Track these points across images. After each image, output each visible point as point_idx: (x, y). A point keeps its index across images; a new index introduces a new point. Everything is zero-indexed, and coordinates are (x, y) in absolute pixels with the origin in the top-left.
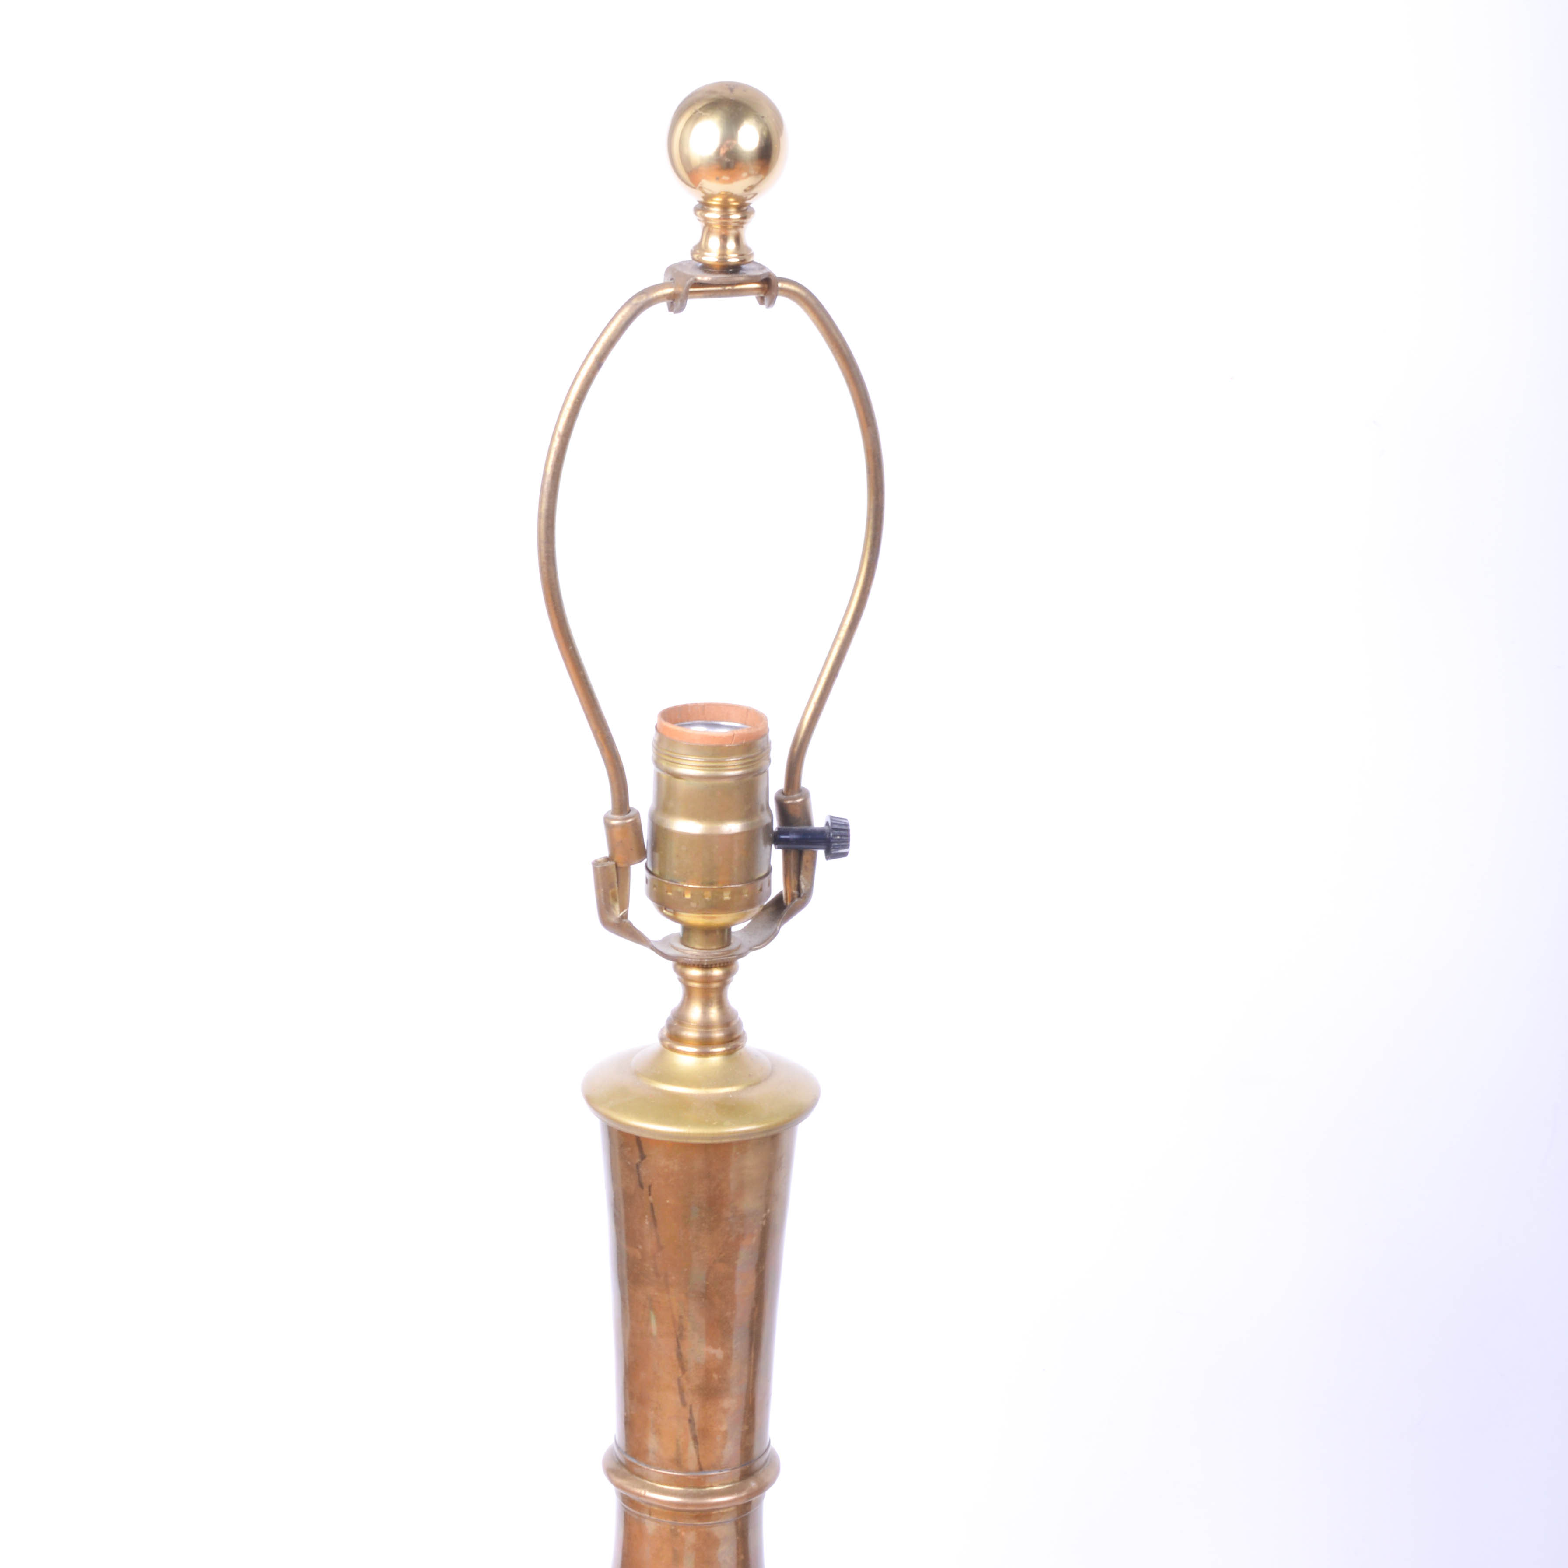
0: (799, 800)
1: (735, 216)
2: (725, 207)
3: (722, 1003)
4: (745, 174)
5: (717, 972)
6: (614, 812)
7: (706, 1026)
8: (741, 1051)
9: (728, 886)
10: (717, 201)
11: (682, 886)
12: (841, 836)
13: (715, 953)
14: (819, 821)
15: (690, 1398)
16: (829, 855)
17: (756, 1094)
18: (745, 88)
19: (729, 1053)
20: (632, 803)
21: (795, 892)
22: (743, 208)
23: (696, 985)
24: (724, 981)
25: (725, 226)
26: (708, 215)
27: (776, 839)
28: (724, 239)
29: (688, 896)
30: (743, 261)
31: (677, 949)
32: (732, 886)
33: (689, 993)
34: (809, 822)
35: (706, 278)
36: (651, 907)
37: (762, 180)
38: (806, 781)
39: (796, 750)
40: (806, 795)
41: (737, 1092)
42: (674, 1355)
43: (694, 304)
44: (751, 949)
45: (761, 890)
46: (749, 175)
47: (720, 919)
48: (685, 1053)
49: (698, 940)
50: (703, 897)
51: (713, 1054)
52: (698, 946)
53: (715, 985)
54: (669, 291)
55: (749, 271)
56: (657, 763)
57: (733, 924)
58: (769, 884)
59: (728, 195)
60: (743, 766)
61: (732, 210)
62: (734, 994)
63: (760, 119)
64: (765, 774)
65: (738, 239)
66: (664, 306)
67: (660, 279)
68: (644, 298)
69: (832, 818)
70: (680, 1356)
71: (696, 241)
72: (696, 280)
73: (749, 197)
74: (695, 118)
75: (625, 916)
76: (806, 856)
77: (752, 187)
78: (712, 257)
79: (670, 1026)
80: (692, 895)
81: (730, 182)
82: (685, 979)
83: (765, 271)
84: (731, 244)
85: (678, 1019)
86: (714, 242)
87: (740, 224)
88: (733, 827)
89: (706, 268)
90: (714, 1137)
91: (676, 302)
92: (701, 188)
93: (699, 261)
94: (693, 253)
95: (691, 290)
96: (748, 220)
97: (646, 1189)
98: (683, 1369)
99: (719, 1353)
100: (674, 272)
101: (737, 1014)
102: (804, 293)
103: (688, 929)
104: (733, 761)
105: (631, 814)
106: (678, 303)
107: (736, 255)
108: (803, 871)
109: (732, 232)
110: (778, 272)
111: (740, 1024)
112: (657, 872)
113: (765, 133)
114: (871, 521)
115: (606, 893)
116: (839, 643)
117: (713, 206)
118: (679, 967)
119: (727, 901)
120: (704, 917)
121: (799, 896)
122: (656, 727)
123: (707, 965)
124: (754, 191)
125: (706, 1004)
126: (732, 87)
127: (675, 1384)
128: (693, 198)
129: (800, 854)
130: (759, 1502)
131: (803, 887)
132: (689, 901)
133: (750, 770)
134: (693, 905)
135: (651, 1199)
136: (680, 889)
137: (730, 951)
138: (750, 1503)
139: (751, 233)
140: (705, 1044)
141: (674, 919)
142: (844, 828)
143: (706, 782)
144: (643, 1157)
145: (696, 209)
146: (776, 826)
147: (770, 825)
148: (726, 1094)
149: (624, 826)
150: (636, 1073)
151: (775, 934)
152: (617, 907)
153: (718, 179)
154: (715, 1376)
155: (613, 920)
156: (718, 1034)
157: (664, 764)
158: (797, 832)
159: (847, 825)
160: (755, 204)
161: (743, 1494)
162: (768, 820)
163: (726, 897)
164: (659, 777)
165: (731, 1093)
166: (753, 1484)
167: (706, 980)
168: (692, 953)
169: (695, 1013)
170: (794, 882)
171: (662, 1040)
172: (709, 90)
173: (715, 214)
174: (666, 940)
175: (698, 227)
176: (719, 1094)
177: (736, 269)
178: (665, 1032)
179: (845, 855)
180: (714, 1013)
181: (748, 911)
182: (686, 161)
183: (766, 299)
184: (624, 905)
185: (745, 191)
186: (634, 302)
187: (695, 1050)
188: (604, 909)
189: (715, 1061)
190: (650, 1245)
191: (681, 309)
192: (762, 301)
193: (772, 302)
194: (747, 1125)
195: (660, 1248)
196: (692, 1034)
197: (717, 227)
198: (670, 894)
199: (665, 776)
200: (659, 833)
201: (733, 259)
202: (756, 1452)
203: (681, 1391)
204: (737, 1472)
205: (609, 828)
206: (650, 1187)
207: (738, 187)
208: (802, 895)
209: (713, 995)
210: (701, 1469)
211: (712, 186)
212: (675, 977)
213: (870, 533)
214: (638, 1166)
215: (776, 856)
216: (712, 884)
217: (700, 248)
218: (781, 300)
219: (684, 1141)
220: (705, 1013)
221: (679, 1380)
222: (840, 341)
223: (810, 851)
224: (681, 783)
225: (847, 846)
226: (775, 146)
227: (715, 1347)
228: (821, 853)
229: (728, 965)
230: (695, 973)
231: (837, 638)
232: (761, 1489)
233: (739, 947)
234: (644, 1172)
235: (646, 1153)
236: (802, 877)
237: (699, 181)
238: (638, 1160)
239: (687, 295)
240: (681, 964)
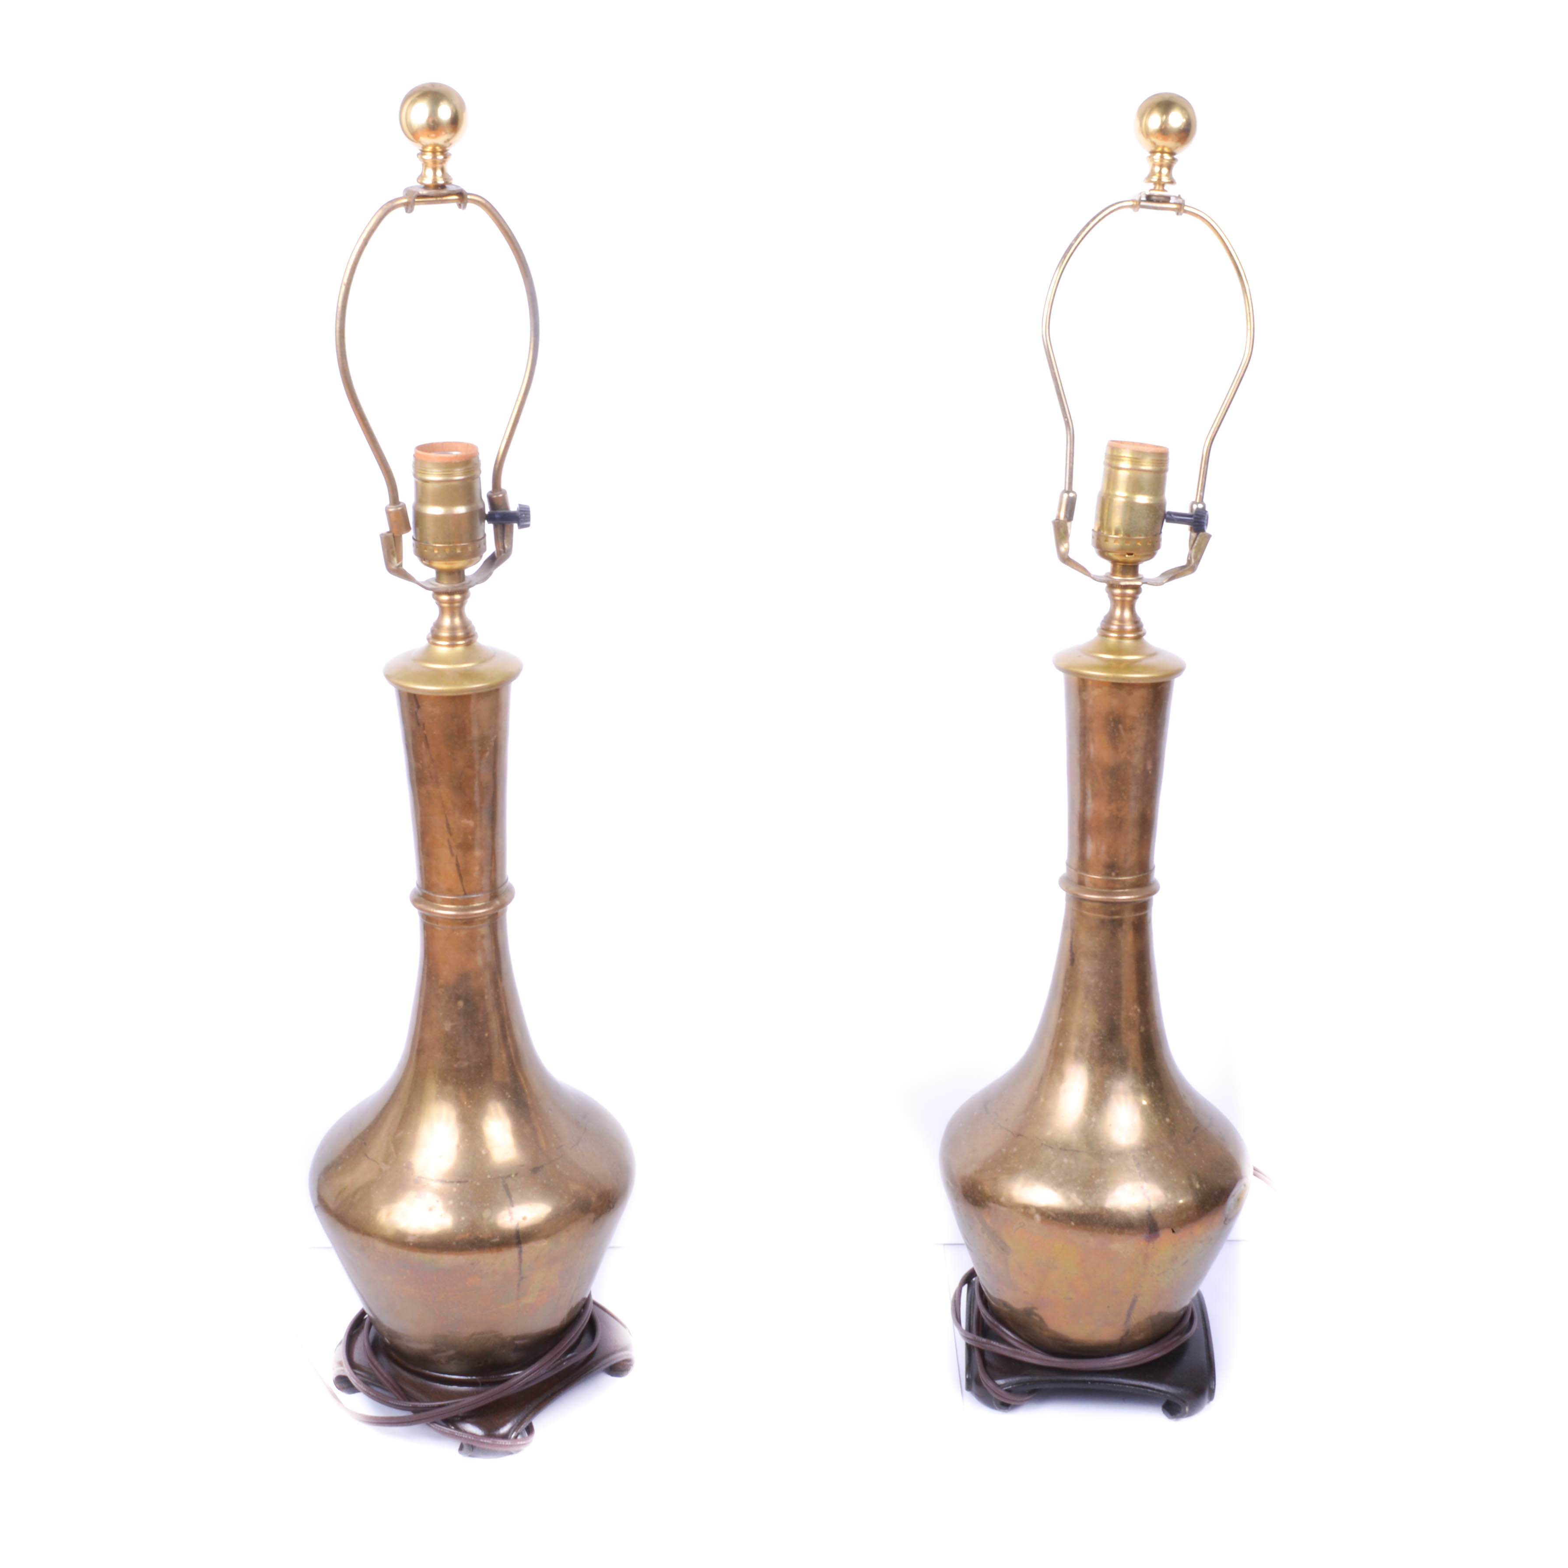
0: (501, 495)
1: (440, 157)
2: (434, 152)
3: (461, 615)
4: (443, 133)
5: (457, 597)
6: (390, 505)
7: (453, 629)
8: (474, 644)
9: (459, 545)
10: (430, 148)
11: (433, 546)
12: (525, 514)
13: (456, 586)
14: (513, 507)
15: (455, 851)
16: (521, 527)
17: (483, 667)
18: (441, 85)
19: (469, 644)
20: (401, 499)
21: (502, 550)
22: (444, 152)
23: (446, 605)
24: (462, 602)
25: (435, 161)
26: (424, 157)
27: (490, 518)
28: (435, 170)
29: (436, 552)
30: (447, 183)
31: (433, 584)
32: (462, 544)
33: (442, 610)
34: (507, 508)
35: (425, 192)
36: (416, 559)
37: (453, 136)
38: (504, 485)
39: (497, 466)
40: (504, 493)
41: (472, 666)
42: (445, 825)
43: (418, 208)
44: (477, 583)
45: (479, 547)
46: (446, 133)
47: (457, 564)
48: (441, 645)
49: (445, 578)
50: (445, 551)
51: (457, 645)
52: (446, 582)
53: (457, 605)
54: (405, 201)
55: (450, 188)
56: (415, 476)
57: (466, 568)
58: (485, 544)
59: (435, 145)
60: (465, 473)
61: (438, 154)
62: (471, 609)
63: (450, 101)
64: (478, 479)
65: (443, 170)
66: (403, 209)
67: (401, 195)
68: (390, 205)
69: (520, 505)
70: (448, 825)
71: (419, 174)
72: (419, 193)
73: (448, 146)
74: (413, 102)
75: (401, 565)
76: (507, 529)
77: (448, 140)
78: (428, 181)
79: (432, 631)
80: (438, 550)
81: (436, 137)
82: (439, 602)
83: (459, 188)
84: (439, 173)
85: (437, 626)
86: (429, 172)
87: (443, 161)
88: (461, 510)
89: (426, 187)
90: (457, 691)
91: (409, 207)
92: (420, 142)
93: (422, 183)
94: (418, 179)
95: (416, 200)
96: (448, 159)
97: (422, 726)
98: (451, 834)
99: (471, 823)
100: (408, 192)
101: (471, 622)
102: (484, 202)
103: (439, 572)
104: (458, 470)
105: (401, 505)
106: (410, 208)
107: (442, 179)
108: (505, 538)
109: (439, 166)
110: (467, 189)
111: (473, 628)
112: (418, 539)
113: (454, 111)
114: (533, 332)
115: (388, 552)
116: (518, 403)
117: (427, 152)
118: (436, 595)
119: (459, 553)
120: (446, 564)
121: (504, 552)
122: (414, 456)
123: (451, 593)
124: (451, 142)
125: (452, 616)
126: (433, 85)
127: (446, 843)
128: (416, 148)
129: (503, 526)
130: (504, 913)
131: (506, 546)
132: (436, 554)
133: (469, 476)
134: (439, 556)
135: (425, 732)
136: (431, 548)
137: (464, 585)
138: (497, 914)
139: (449, 167)
140: (453, 639)
141: (430, 566)
142: (526, 510)
143: (442, 484)
144: (419, 707)
145: (418, 154)
146: (487, 510)
147: (483, 510)
148: (465, 668)
149: (396, 512)
150: (415, 660)
151: (491, 574)
152: (395, 560)
153: (428, 136)
154: (470, 837)
155: (393, 567)
156: (460, 634)
157: (419, 475)
158: (500, 514)
159: (528, 508)
160: (451, 150)
161: (492, 908)
162: (481, 506)
163: (459, 551)
164: (416, 484)
165: (469, 667)
166: (498, 902)
167: (451, 602)
168: (443, 586)
169: (447, 621)
170: (501, 544)
171: (428, 639)
172: (423, 87)
173: (428, 156)
174: (428, 581)
175: (420, 164)
176: (461, 668)
177: (443, 187)
178: (430, 635)
179: (528, 526)
180: (457, 621)
181: (473, 559)
182: (409, 126)
183: (462, 205)
184: (400, 559)
185: (445, 142)
186: (385, 207)
187: (447, 643)
188: (388, 560)
189: (459, 649)
190: (426, 760)
191: (411, 211)
192: (460, 206)
193: (465, 207)
194: (477, 683)
195: (432, 761)
196: (445, 634)
197: (430, 164)
198: (426, 551)
199: (420, 482)
200: (419, 516)
201: (441, 181)
202: (499, 883)
203: (450, 847)
204: (488, 895)
205: (388, 513)
206: (424, 725)
207: (441, 140)
208: (506, 551)
209: (456, 611)
210: (465, 894)
211: (425, 140)
212: (434, 601)
213: (533, 339)
214: (416, 713)
215: (489, 528)
216: (450, 543)
217: (422, 177)
218: (470, 205)
219: (441, 695)
220: (452, 622)
221: (449, 841)
222: (507, 229)
223: (509, 525)
224: (430, 486)
225: (529, 521)
226: (460, 117)
227: (468, 819)
228: (515, 525)
229: (464, 593)
230: (445, 598)
231: (517, 400)
232: (503, 905)
233: (469, 583)
234: (420, 716)
235: (420, 704)
236: (505, 541)
237: (419, 138)
238: (416, 709)
239: (414, 203)
240: (437, 593)
